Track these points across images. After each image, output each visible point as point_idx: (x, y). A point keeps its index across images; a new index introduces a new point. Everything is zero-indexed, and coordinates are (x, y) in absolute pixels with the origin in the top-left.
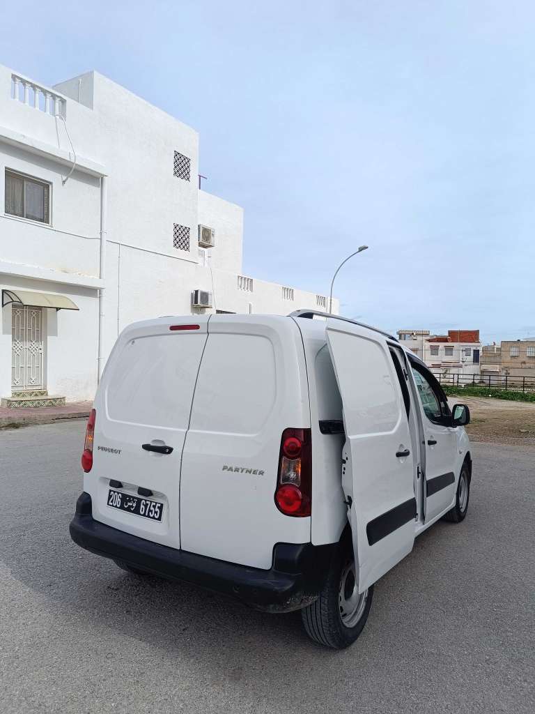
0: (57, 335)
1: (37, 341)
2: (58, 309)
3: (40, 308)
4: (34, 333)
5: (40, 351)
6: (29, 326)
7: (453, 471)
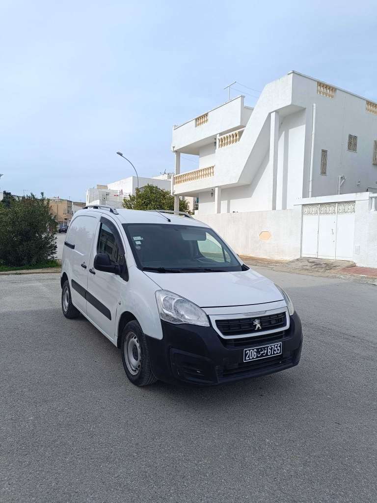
7: (110, 310)
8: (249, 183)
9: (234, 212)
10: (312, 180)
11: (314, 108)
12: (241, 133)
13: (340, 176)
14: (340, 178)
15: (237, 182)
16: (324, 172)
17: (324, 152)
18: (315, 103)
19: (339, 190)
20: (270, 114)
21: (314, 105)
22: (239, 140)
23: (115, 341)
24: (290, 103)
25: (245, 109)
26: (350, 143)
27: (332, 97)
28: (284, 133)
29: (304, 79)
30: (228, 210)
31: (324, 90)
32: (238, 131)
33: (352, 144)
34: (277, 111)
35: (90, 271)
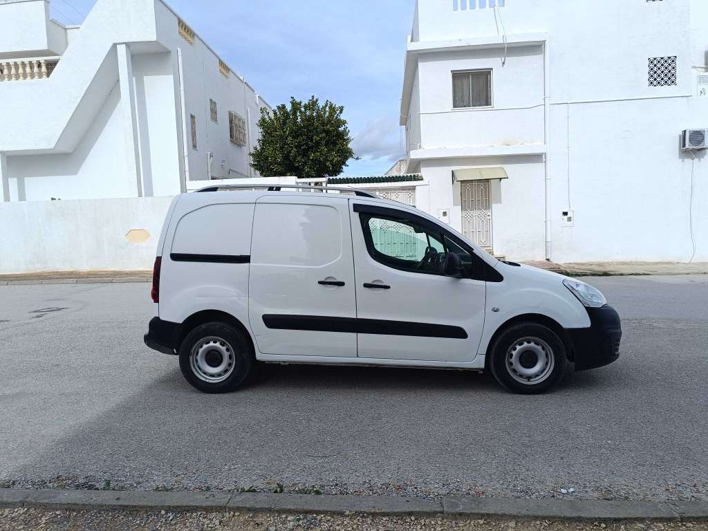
0: (501, 203)
1: (486, 209)
2: (501, 179)
3: (488, 180)
4: (482, 203)
5: (488, 218)
6: (478, 197)
7: (461, 326)
8: (71, 151)
9: (53, 199)
10: (188, 156)
11: (180, 54)
12: (51, 66)
13: (209, 153)
14: (209, 156)
15: (52, 146)
16: (195, 146)
17: (192, 117)
18: (180, 47)
19: (209, 170)
20: (115, 45)
21: (179, 49)
22: (48, 75)
23: (478, 362)
24: (154, 38)
25: (52, 23)
26: (212, 110)
27: (191, 43)
28: (134, 78)
29: (165, 8)
30: (22, 197)
31: (182, 31)
32: (42, 59)
33: (214, 111)
34: (128, 45)
35: (366, 285)
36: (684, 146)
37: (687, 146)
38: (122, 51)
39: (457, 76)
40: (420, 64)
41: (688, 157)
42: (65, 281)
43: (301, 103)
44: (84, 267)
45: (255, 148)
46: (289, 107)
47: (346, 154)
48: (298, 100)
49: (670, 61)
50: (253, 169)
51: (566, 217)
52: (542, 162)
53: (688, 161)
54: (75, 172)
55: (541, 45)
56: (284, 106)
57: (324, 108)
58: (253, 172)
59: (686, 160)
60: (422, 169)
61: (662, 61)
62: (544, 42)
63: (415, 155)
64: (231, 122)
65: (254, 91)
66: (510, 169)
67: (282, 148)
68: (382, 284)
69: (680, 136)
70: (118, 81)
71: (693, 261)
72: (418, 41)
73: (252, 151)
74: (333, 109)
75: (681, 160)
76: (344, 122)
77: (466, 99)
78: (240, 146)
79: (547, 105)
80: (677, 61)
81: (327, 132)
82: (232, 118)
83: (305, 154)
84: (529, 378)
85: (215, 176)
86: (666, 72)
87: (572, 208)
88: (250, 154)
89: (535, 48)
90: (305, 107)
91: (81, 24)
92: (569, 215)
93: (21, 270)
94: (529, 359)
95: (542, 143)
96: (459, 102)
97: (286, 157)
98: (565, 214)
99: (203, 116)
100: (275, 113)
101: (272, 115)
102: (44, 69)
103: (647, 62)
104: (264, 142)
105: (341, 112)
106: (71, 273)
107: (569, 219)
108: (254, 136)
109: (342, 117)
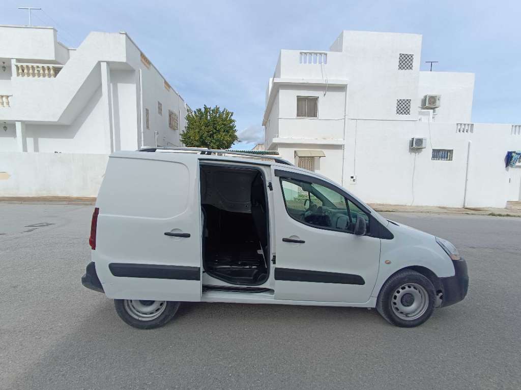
0: (319, 170)
2: (320, 157)
3: (313, 157)
6: (308, 166)
7: (360, 275)
8: (69, 124)
9: (56, 152)
10: (144, 132)
11: (141, 72)
12: (57, 71)
14: (156, 133)
15: (56, 120)
16: (148, 127)
17: (147, 110)
19: (156, 142)
20: (99, 63)
21: (140, 69)
22: (55, 76)
23: (371, 303)
24: (124, 60)
25: (58, 45)
26: (159, 108)
27: (148, 68)
28: (111, 85)
29: (132, 45)
30: (36, 149)
31: (143, 60)
32: (51, 66)
33: (160, 109)
34: (108, 63)
35: (285, 240)
36: (412, 145)
37: (414, 146)
38: (104, 67)
39: (300, 99)
40: (280, 90)
41: (414, 152)
42: (61, 203)
43: (210, 109)
44: (75, 194)
45: (183, 131)
46: (203, 110)
47: (234, 138)
48: (208, 106)
49: (408, 102)
50: (181, 143)
51: (352, 179)
52: (342, 149)
53: (413, 154)
54: (72, 136)
55: (344, 87)
56: (200, 110)
57: (223, 112)
58: (181, 145)
59: (412, 154)
60: (279, 149)
61: (404, 102)
62: (346, 85)
63: (275, 140)
64: (170, 116)
65: (183, 101)
66: (326, 152)
67: (199, 132)
68: (299, 240)
69: (410, 141)
70: (101, 85)
71: (413, 205)
72: (280, 77)
73: (182, 133)
74: (228, 114)
75: (410, 153)
76: (234, 121)
77: (304, 113)
78: (174, 130)
79: (346, 119)
80: (411, 102)
81: (225, 125)
82: (171, 114)
83: (211, 136)
84: (407, 315)
85: (159, 145)
86: (405, 107)
87: (356, 174)
88: (180, 134)
89: (341, 88)
90: (212, 111)
91: (77, 47)
92: (354, 178)
93: (33, 194)
94: (408, 300)
95: (342, 140)
96: (300, 114)
97: (201, 137)
98: (352, 177)
99: (154, 110)
100: (195, 113)
101: (193, 114)
102: (52, 72)
103: (397, 102)
104: (188, 128)
105: (232, 115)
106: (66, 198)
107: (354, 180)
108: (183, 124)
109: (233, 118)
